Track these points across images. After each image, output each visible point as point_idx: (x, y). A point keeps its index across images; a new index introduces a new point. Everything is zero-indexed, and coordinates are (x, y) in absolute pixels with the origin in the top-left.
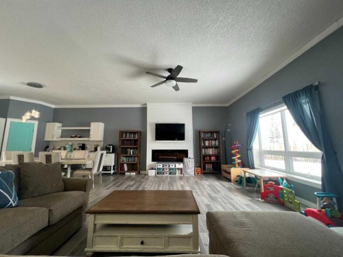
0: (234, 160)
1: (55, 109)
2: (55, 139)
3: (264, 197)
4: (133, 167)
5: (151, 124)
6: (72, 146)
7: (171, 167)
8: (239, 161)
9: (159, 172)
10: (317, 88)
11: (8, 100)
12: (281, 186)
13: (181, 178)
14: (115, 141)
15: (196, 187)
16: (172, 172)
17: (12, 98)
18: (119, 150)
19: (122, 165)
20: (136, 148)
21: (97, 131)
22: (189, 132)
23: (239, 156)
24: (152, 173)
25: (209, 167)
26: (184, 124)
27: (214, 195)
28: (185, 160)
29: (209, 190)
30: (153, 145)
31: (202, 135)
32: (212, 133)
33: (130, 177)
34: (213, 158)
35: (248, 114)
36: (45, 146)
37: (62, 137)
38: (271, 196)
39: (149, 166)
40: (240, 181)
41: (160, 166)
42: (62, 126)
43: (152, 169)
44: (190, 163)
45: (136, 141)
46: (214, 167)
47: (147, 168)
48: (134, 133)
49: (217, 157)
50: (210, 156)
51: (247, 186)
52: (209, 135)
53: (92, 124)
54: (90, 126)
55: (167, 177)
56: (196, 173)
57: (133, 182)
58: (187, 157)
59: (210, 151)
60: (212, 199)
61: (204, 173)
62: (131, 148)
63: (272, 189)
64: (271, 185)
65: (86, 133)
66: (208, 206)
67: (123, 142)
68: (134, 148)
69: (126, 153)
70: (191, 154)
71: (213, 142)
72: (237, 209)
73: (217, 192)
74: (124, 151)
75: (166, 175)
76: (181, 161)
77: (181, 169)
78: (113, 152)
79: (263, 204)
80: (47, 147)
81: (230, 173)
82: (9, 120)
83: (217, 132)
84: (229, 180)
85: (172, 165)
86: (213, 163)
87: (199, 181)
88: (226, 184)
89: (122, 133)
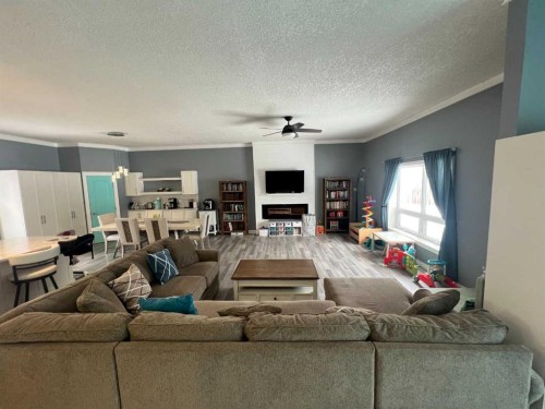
0: (365, 219)
1: (129, 153)
2: (139, 194)
3: (388, 262)
4: (239, 226)
5: (259, 171)
6: (160, 201)
7: (287, 226)
8: (371, 220)
9: (273, 232)
10: (454, 153)
11: (77, 148)
12: (405, 252)
13: (299, 239)
14: (215, 194)
15: (317, 250)
16: (288, 232)
17: (80, 145)
18: (220, 206)
19: (227, 223)
20: (242, 203)
21: (190, 182)
22: (310, 182)
23: (371, 214)
24: (264, 233)
25: (334, 224)
26: (303, 172)
27: (336, 260)
28: (304, 217)
29: (331, 254)
30: (262, 198)
31: (327, 184)
32: (340, 181)
33: (238, 238)
34: (340, 214)
35: (386, 162)
36: (128, 203)
37: (145, 191)
38: (394, 261)
39: (260, 224)
40: (368, 244)
41: (273, 224)
42: (144, 177)
43: (263, 228)
44: (310, 221)
45: (241, 194)
46: (340, 225)
47: (257, 227)
48: (238, 184)
49: (346, 212)
50: (336, 211)
51: (376, 248)
52: (337, 184)
53: (183, 173)
54: (180, 176)
55: (282, 238)
56: (318, 231)
57: (244, 246)
58: (306, 212)
59: (337, 205)
60: (334, 264)
61: (328, 233)
62: (236, 203)
63: (396, 255)
64: (396, 252)
65: (177, 185)
66: (328, 271)
67: (224, 195)
68: (238, 203)
69: (230, 209)
70: (312, 209)
71: (342, 193)
72: (356, 274)
73: (339, 256)
74: (227, 207)
75: (280, 235)
76: (299, 218)
77: (299, 228)
78: (213, 209)
79: (384, 270)
80: (131, 204)
81: (358, 234)
82: (84, 174)
83: (348, 181)
84: (357, 242)
85: (288, 224)
86: (339, 220)
87: (321, 243)
88: (352, 246)
89: (222, 184)
